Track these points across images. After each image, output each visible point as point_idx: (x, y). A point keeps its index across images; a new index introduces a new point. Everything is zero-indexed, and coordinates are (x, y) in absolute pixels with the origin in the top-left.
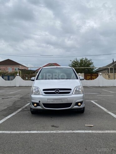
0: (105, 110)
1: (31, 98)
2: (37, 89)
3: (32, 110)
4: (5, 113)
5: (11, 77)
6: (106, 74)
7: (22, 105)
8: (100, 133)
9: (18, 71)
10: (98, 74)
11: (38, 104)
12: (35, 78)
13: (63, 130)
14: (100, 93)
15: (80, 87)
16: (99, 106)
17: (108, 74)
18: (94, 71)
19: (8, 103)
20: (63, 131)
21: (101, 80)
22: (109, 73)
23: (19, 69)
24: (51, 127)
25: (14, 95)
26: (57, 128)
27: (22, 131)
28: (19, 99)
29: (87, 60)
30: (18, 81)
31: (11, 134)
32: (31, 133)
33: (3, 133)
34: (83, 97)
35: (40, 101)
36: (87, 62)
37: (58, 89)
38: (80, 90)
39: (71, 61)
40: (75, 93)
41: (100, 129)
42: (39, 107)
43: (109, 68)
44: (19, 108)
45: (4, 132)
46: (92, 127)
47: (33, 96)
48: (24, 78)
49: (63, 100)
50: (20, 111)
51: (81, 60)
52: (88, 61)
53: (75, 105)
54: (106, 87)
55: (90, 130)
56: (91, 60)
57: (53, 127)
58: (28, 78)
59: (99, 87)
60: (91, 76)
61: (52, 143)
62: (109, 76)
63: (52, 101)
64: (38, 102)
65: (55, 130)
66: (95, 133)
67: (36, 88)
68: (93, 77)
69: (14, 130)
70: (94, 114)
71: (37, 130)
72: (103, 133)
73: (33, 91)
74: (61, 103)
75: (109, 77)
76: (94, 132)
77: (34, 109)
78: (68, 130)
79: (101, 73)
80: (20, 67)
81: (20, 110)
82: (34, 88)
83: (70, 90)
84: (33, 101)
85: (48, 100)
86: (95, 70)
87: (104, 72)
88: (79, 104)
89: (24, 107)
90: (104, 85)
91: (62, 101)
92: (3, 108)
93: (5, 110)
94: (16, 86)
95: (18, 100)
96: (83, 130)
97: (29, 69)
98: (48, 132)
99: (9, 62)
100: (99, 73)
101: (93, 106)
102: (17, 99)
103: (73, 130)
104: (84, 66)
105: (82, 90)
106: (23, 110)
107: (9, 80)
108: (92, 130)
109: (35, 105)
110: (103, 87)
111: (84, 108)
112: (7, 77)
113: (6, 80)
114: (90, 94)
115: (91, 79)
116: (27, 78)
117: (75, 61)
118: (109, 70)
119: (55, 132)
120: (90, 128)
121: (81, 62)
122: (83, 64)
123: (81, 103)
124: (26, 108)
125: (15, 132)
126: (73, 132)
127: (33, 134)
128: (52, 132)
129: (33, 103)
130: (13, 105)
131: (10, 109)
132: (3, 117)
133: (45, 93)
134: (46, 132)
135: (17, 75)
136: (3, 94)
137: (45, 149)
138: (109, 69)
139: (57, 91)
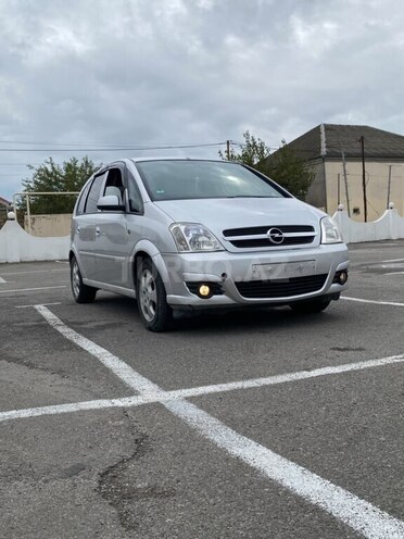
39: (31, 167)
42: (218, 299)
47: (189, 258)
51: (69, 167)
53: (334, 282)
63: (270, 271)
64: (219, 279)
74: (298, 274)
82: (182, 228)
88: (342, 277)
91: (300, 269)
117: (46, 171)
121: (67, 175)
123: (345, 272)
139: (277, 235)
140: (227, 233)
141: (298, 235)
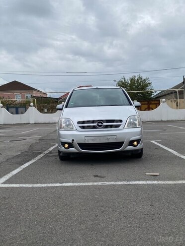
0: (175, 153)
1: (60, 136)
2: (69, 121)
3: (61, 154)
4: (19, 160)
5: (20, 110)
6: (172, 101)
7: (43, 149)
8: (171, 184)
9: (31, 99)
10: (159, 101)
11: (71, 145)
12: (63, 105)
13: (112, 181)
14: (165, 130)
15: (136, 117)
16: (164, 147)
17: (175, 101)
18: (153, 96)
19: (21, 146)
20: (113, 183)
21: (165, 111)
22: (177, 98)
23: (32, 97)
24: (93, 178)
25: (29, 135)
26: (103, 179)
27: (50, 183)
28: (37, 141)
29: (141, 79)
30: (33, 114)
31: (33, 188)
32: (64, 186)
33: (21, 187)
34: (141, 133)
35: (73, 140)
36: (141, 82)
37: (102, 120)
38: (136, 122)
39: (115, 81)
40: (127, 126)
41: (170, 179)
42: (72, 150)
43: (177, 90)
44: (40, 153)
45: (21, 185)
46: (158, 177)
47: (62, 132)
48: (41, 110)
49: (109, 137)
50: (41, 158)
51: (132, 80)
52: (143, 81)
53: (129, 146)
54: (172, 121)
55: (154, 181)
56: (147, 79)
57: (97, 178)
58: (48, 110)
59: (162, 121)
60: (149, 104)
61: (97, 198)
62: (177, 103)
63: (93, 140)
64: (71, 141)
65: (100, 181)
66: (164, 184)
67: (67, 120)
68: (151, 106)
69: (37, 183)
70: (159, 159)
71: (73, 182)
72: (175, 185)
73: (61, 125)
74: (107, 141)
75: (177, 106)
76: (160, 182)
77: (64, 153)
78: (121, 181)
79: (164, 100)
80: (34, 92)
81: (41, 156)
82: (63, 120)
83: (121, 121)
84: (63, 140)
85: (87, 138)
86: (155, 94)
87: (169, 97)
88: (135, 143)
89: (47, 152)
90: (170, 119)
91: (108, 139)
92: (15, 154)
93: (17, 156)
94: (29, 123)
95: (36, 143)
96: (143, 180)
97: (48, 96)
98: (91, 184)
99: (15, 86)
100: (161, 100)
101: (155, 148)
102: (34, 141)
103: (128, 181)
104: (137, 89)
105: (139, 122)
106: (46, 156)
107: (17, 113)
108: (157, 180)
109: (66, 146)
110: (168, 121)
111: (142, 149)
112: (14, 110)
113: (12, 113)
114: (149, 132)
115: (149, 109)
116: (46, 110)
117: (122, 82)
118: (176, 94)
119: (100, 183)
120: (155, 177)
121: (131, 83)
122: (134, 86)
123: (138, 141)
124: (50, 152)
125: (39, 185)
126: (129, 183)
127: (67, 187)
128: (95, 184)
129: (63, 144)
130: (29, 149)
131: (26, 155)
132: (17, 165)
133: (83, 127)
134: (86, 184)
135: (30, 106)
136: (11, 135)
137: (89, 207)
138: (176, 92)
139: (100, 124)
140: (79, 123)
141: (112, 124)
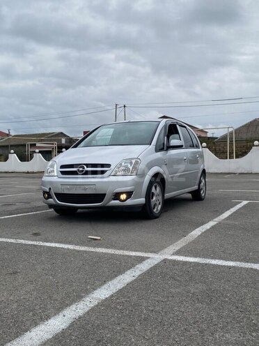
11: (49, 195)
15: (134, 161)
35: (50, 189)
37: (84, 164)
42: (51, 201)
47: (45, 178)
49: (86, 187)
53: (114, 199)
63: (69, 189)
64: (48, 190)
74: (84, 192)
83: (109, 166)
85: (63, 187)
91: (85, 189)
123: (129, 194)
129: (44, 193)
133: (63, 173)
139: (81, 169)
140: (62, 167)
141: (98, 169)
